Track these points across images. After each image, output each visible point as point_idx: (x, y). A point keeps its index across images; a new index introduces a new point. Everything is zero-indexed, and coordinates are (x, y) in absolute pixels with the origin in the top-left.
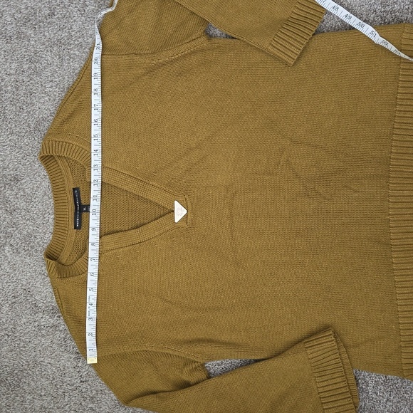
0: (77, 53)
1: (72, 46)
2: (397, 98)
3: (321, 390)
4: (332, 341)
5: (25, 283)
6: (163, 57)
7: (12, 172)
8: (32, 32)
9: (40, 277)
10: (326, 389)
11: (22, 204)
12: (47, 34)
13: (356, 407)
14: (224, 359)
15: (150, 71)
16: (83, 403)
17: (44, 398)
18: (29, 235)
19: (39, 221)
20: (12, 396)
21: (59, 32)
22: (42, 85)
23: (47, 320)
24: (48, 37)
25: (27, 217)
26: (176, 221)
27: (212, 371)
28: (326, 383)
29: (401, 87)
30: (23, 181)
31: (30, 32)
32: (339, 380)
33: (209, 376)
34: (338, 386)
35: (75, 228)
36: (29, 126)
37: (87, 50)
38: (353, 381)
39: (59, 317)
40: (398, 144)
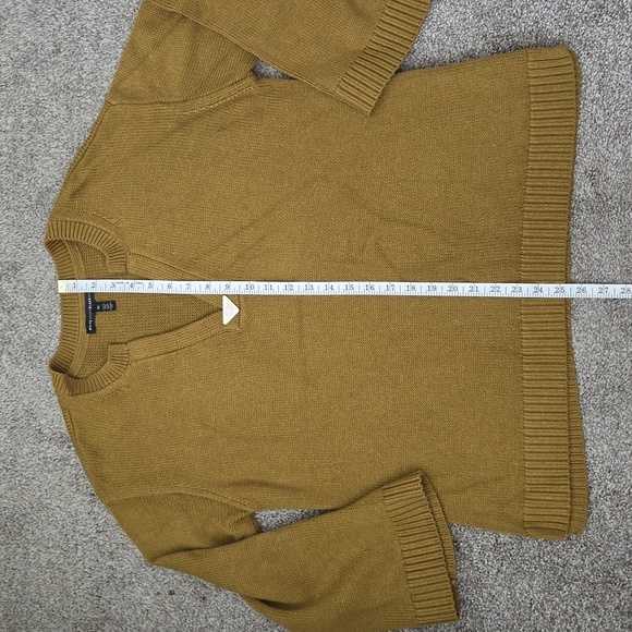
0: (90, 101)
1: (83, 92)
2: (528, 152)
3: (406, 554)
4: (419, 489)
5: (26, 403)
6: (199, 106)
7: (9, 259)
8: (32, 74)
9: (45, 395)
10: (414, 553)
11: (22, 300)
12: (51, 77)
13: (451, 579)
14: (280, 508)
15: (183, 124)
16: (100, 560)
17: (52, 550)
18: (32, 341)
19: (43, 322)
20: (13, 547)
21: (67, 75)
22: (45, 145)
23: (54, 451)
24: (53, 81)
25: (29, 317)
26: (225, 322)
27: (264, 524)
28: (413, 546)
29: (534, 136)
30: (24, 270)
31: (29, 75)
32: (431, 542)
33: (260, 530)
34: (430, 550)
35: (88, 332)
36: (30, 198)
37: (102, 97)
38: (448, 545)
39: (69, 447)
40: (532, 216)
